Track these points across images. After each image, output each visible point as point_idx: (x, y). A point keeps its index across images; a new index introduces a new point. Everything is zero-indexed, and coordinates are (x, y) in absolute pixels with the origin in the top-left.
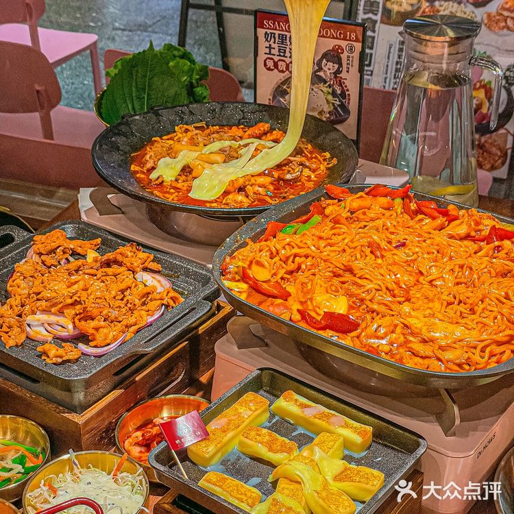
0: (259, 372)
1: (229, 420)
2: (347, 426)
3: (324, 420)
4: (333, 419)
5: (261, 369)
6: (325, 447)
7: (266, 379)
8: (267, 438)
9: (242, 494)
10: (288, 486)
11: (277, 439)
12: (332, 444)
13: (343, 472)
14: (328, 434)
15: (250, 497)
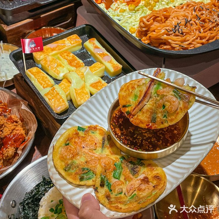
0: (85, 26)
1: (58, 45)
2: (110, 62)
3: (101, 57)
4: (106, 57)
5: (87, 25)
6: (94, 70)
7: (87, 30)
8: (71, 58)
9: (44, 81)
10: (65, 83)
11: (76, 60)
12: (98, 68)
13: (97, 83)
14: (99, 64)
15: (47, 84)
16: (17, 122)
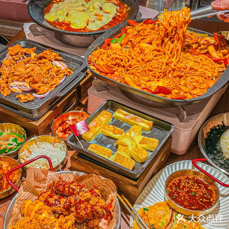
1: (97, 122)
2: (143, 122)
3: (134, 120)
4: (137, 120)
5: (108, 101)
6: (135, 131)
7: (109, 104)
8: (112, 129)
9: (105, 152)
10: (122, 148)
11: (116, 129)
12: (138, 129)
13: (142, 140)
14: (136, 126)
15: (108, 153)
16: (99, 196)
